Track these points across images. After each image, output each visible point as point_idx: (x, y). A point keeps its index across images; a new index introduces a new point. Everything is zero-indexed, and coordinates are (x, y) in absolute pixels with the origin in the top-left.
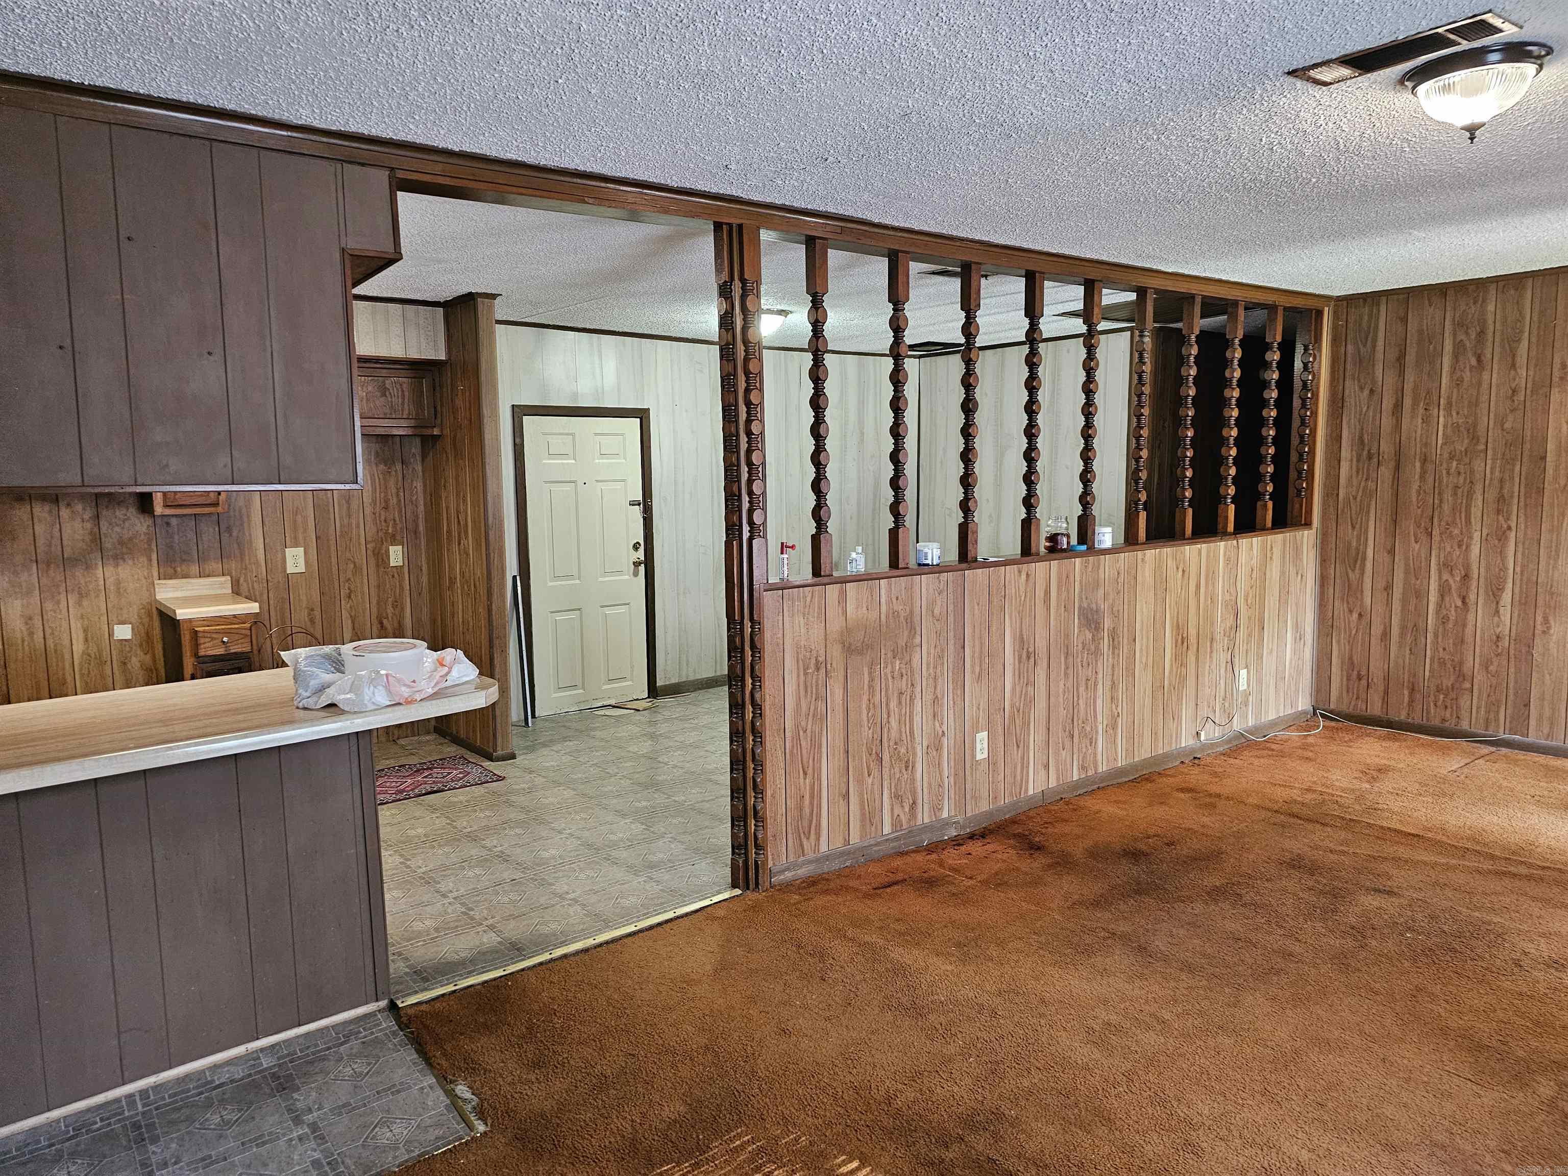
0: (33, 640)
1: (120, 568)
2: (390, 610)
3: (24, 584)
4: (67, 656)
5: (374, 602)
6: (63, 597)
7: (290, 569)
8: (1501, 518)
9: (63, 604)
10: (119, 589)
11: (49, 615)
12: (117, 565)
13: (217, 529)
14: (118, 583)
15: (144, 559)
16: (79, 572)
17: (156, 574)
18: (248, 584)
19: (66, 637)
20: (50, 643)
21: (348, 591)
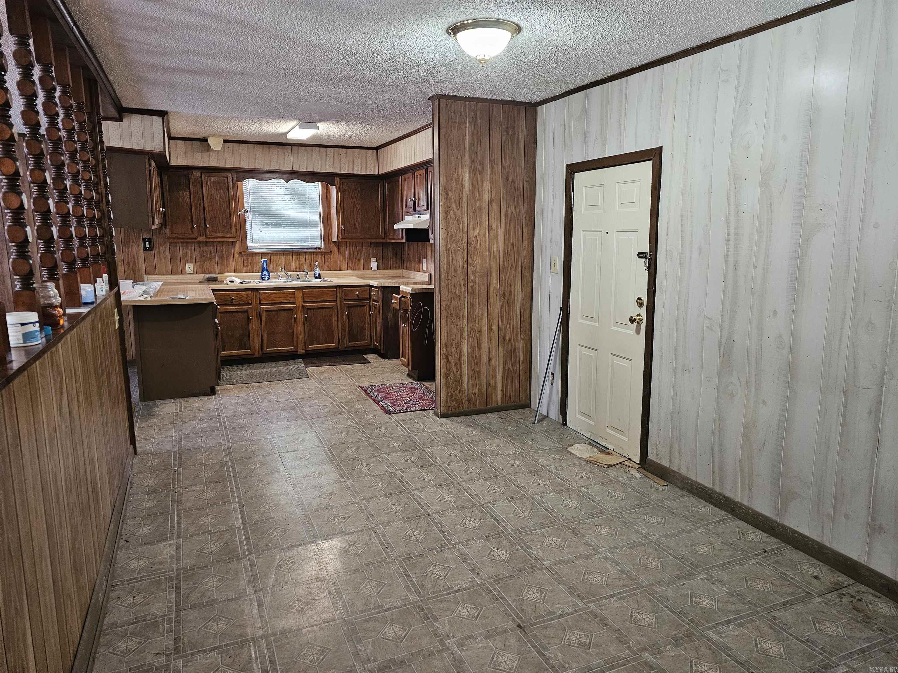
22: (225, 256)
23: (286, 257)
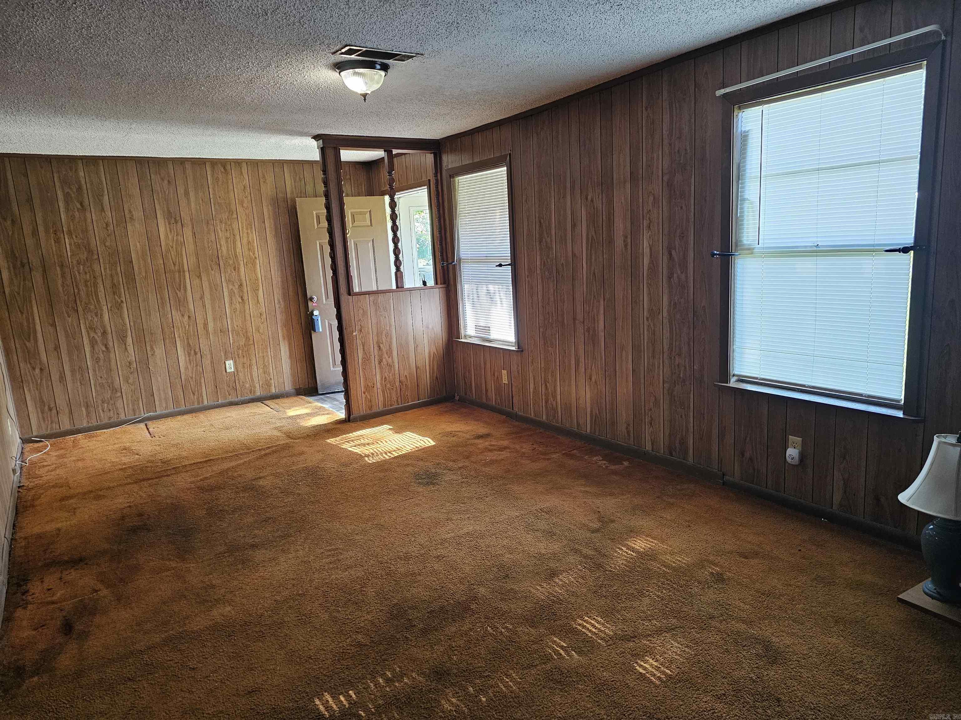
8: (116, 297)
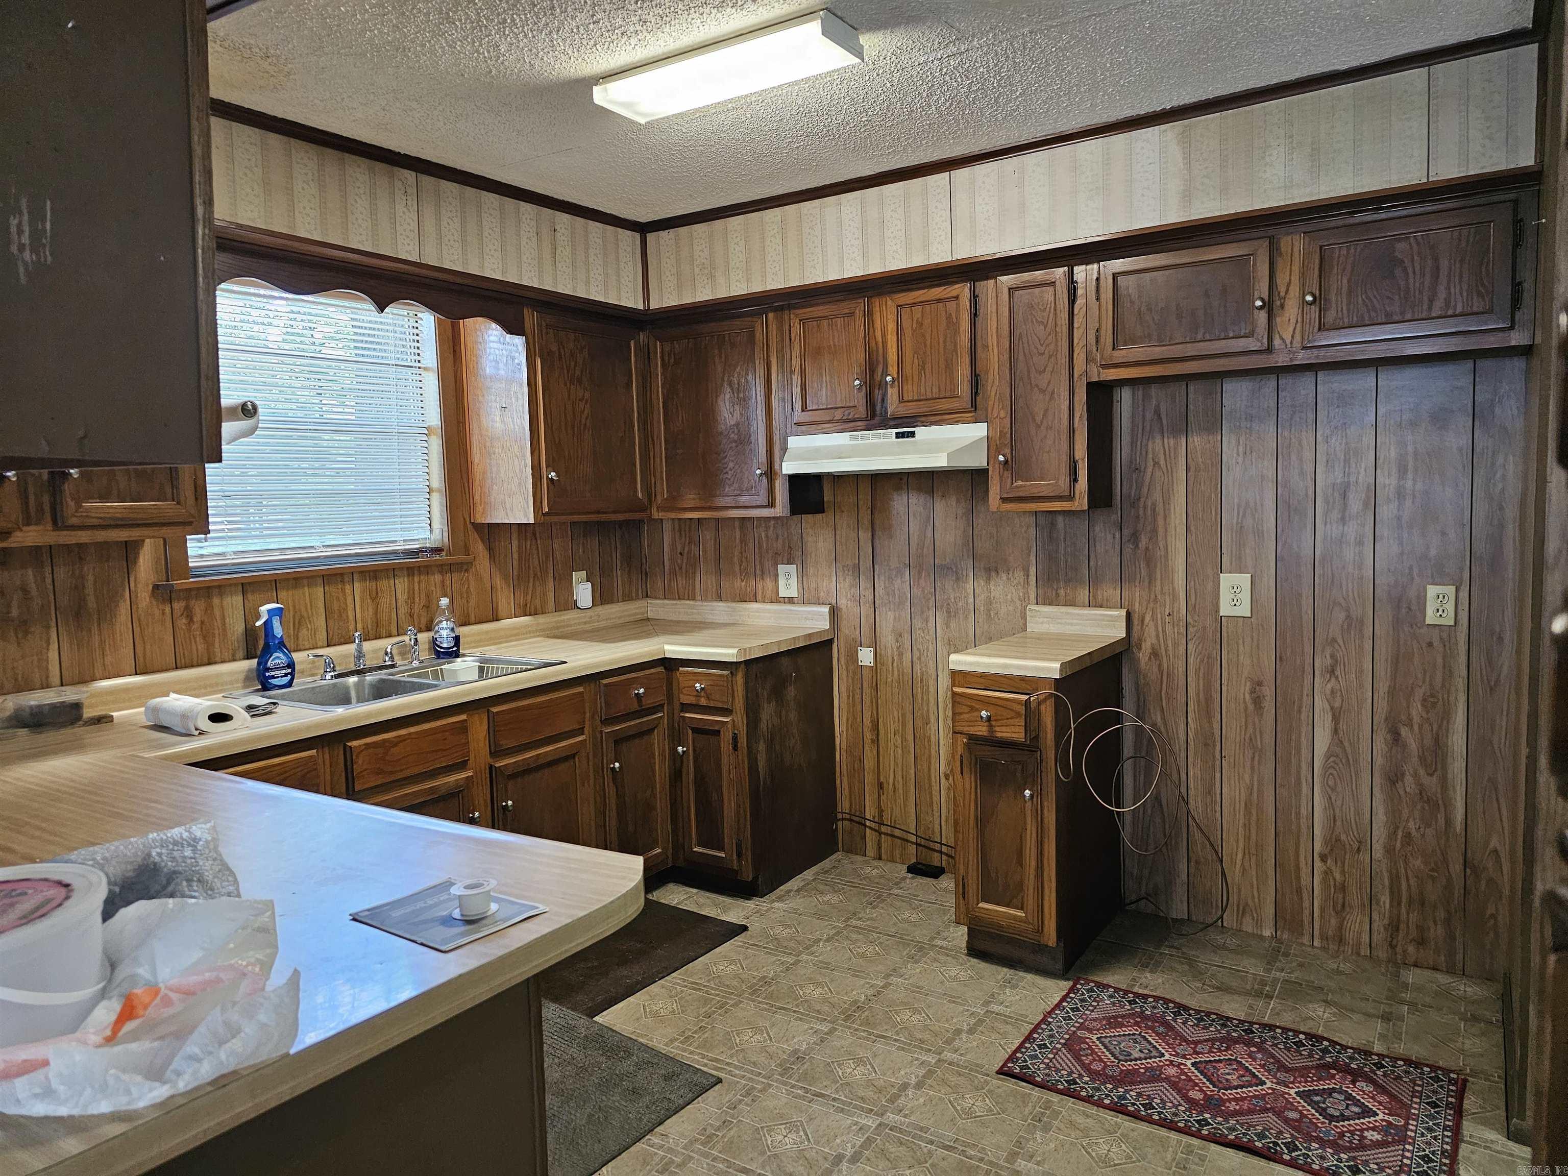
0: (902, 663)
1: (992, 583)
2: (1416, 710)
3: (897, 592)
4: (932, 689)
5: (1383, 688)
6: (931, 613)
7: (1225, 610)
9: (931, 623)
10: (989, 610)
11: (918, 633)
12: (988, 579)
13: (1118, 535)
14: (989, 602)
15: (1019, 575)
16: (949, 584)
17: (1033, 596)
18: (1156, 626)
19: (932, 665)
20: (917, 667)
21: (1329, 661)
22: (92, 603)
23: (333, 590)
